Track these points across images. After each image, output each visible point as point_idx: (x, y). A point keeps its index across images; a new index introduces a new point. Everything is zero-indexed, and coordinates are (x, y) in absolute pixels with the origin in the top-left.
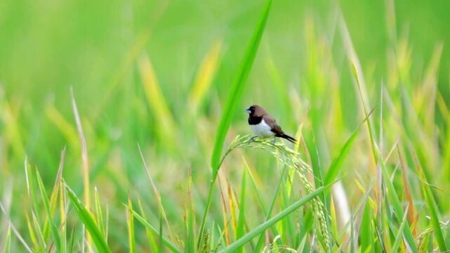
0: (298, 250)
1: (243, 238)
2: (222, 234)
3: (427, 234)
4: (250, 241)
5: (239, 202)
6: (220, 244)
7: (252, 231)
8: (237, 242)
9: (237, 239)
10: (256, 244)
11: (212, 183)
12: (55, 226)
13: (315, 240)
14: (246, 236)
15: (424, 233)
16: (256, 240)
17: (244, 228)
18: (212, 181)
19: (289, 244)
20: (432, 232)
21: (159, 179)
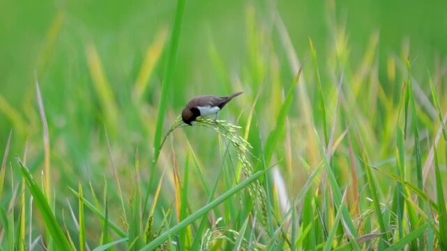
0: (240, 231)
1: (186, 220)
2: (166, 216)
3: (367, 215)
4: (193, 223)
5: (182, 185)
6: (163, 227)
7: (195, 213)
8: (180, 224)
9: (180, 221)
10: (198, 226)
11: (154, 163)
12: (4, 209)
13: (257, 221)
14: (189, 218)
15: (364, 214)
16: (198, 222)
17: (187, 211)
18: (154, 161)
19: (231, 226)
20: (371, 213)
21: (103, 164)
